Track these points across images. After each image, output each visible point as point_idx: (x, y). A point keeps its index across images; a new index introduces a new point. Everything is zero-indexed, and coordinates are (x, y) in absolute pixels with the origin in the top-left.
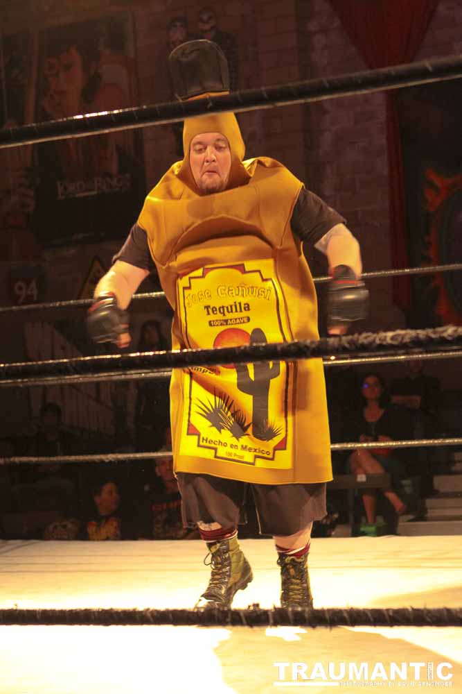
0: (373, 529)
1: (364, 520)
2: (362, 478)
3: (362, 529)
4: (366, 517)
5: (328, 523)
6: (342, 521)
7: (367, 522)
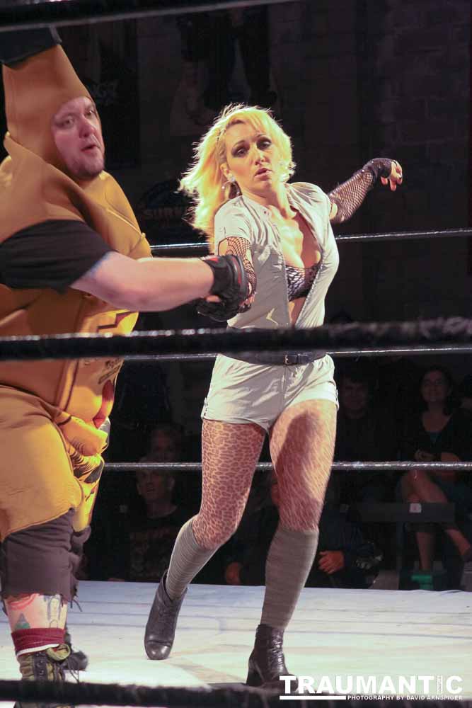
0: (428, 578)
1: (416, 564)
2: (416, 508)
3: (414, 578)
4: (420, 560)
5: (368, 567)
6: (388, 565)
7: (420, 567)
